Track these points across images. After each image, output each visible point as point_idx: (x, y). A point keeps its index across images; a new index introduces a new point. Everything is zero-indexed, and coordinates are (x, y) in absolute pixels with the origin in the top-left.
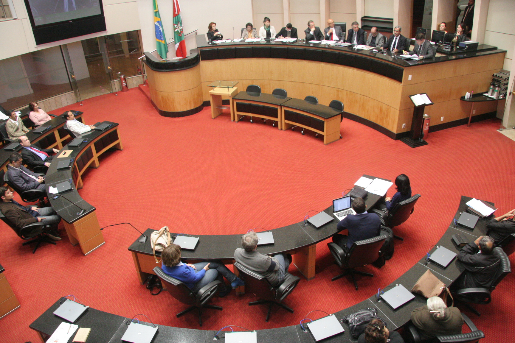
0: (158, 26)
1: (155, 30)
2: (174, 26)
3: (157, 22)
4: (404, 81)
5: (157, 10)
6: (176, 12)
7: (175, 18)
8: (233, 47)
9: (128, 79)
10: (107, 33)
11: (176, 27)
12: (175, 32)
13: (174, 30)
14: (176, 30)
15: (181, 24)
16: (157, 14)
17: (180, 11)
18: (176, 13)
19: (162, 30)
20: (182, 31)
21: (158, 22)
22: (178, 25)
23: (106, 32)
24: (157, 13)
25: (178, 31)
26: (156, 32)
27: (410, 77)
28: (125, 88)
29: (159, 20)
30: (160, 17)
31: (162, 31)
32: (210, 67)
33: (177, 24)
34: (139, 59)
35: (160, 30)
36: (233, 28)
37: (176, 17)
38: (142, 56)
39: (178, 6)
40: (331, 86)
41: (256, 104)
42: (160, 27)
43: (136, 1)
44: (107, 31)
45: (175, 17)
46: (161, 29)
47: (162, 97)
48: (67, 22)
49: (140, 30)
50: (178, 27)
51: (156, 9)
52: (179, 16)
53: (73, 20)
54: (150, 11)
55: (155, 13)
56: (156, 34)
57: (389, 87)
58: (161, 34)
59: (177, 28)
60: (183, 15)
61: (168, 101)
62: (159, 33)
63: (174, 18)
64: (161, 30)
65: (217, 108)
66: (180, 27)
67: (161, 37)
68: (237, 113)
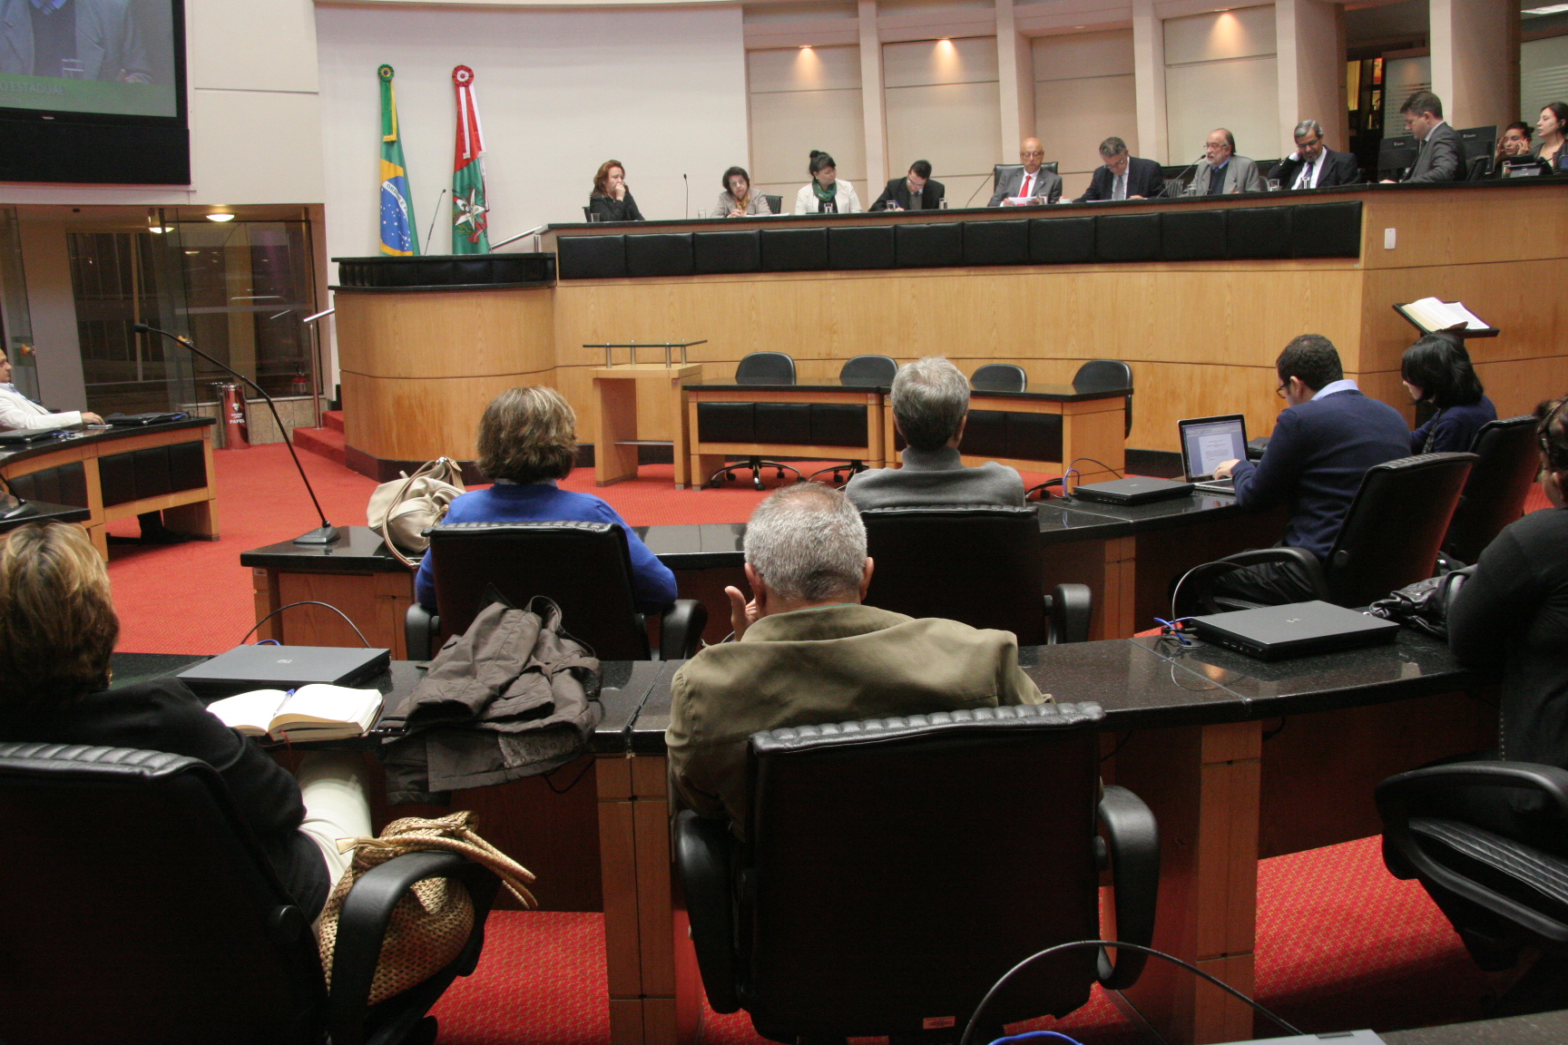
0: (395, 195)
1: (382, 210)
2: (455, 203)
3: (390, 181)
4: (1366, 253)
5: (393, 137)
6: (465, 151)
7: (459, 173)
8: (685, 233)
9: (252, 406)
10: (191, 194)
11: (463, 208)
12: (455, 228)
13: (455, 219)
14: (462, 219)
15: (482, 195)
16: (391, 149)
17: (480, 149)
18: (467, 155)
19: (408, 213)
20: (481, 221)
21: (395, 181)
22: (468, 200)
23: (188, 192)
24: (396, 146)
25: (467, 223)
26: (383, 218)
27: (1390, 237)
28: (236, 436)
29: (400, 172)
30: (402, 164)
31: (406, 214)
32: (593, 307)
33: (467, 195)
34: (306, 320)
35: (400, 213)
36: (685, 176)
37: (465, 170)
38: (317, 313)
39: (476, 130)
40: (1069, 356)
41: (778, 400)
42: (401, 200)
43: (316, 93)
44: (192, 187)
45: (461, 169)
46: (403, 206)
47: (398, 402)
48: (35, 115)
49: (321, 207)
50: (467, 209)
51: (390, 133)
52: (475, 169)
53: (58, 115)
54: (367, 136)
55: (384, 147)
56: (382, 225)
57: (1308, 293)
58: (401, 227)
59: (464, 213)
60: (490, 165)
61: (419, 418)
62: (396, 224)
63: (455, 172)
64: (404, 211)
65: (616, 445)
66: (476, 207)
67: (401, 240)
68: (698, 449)
